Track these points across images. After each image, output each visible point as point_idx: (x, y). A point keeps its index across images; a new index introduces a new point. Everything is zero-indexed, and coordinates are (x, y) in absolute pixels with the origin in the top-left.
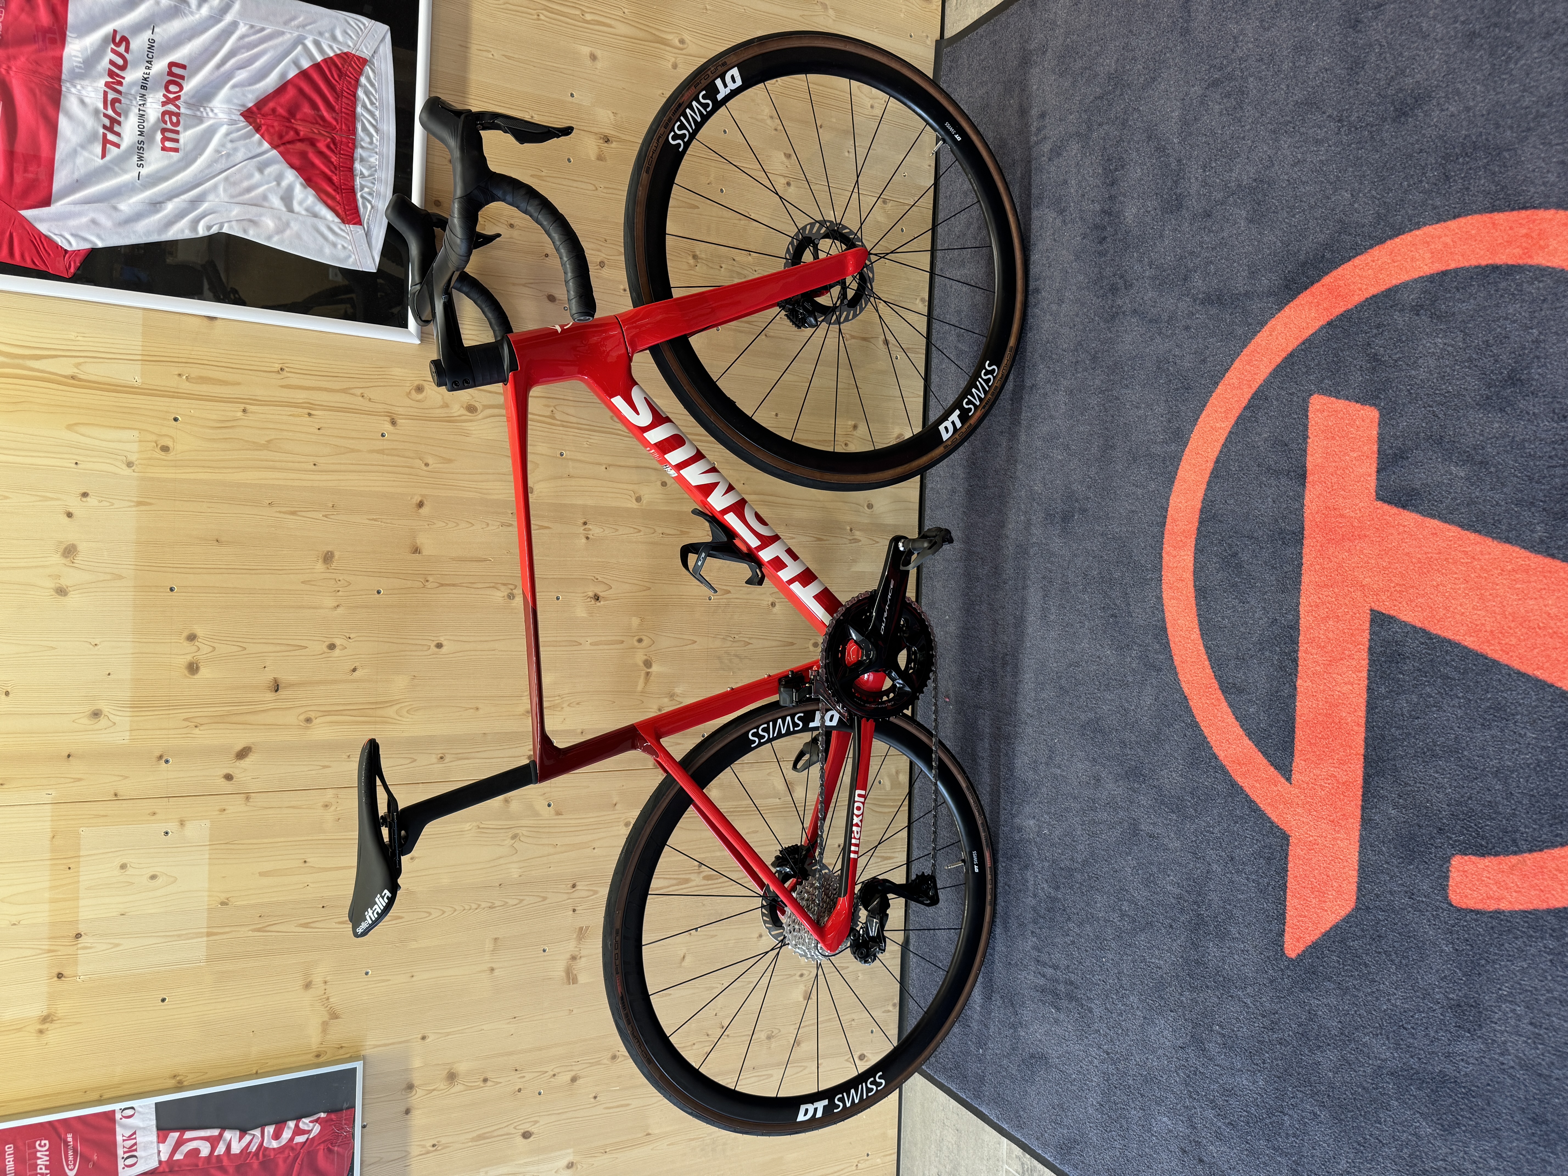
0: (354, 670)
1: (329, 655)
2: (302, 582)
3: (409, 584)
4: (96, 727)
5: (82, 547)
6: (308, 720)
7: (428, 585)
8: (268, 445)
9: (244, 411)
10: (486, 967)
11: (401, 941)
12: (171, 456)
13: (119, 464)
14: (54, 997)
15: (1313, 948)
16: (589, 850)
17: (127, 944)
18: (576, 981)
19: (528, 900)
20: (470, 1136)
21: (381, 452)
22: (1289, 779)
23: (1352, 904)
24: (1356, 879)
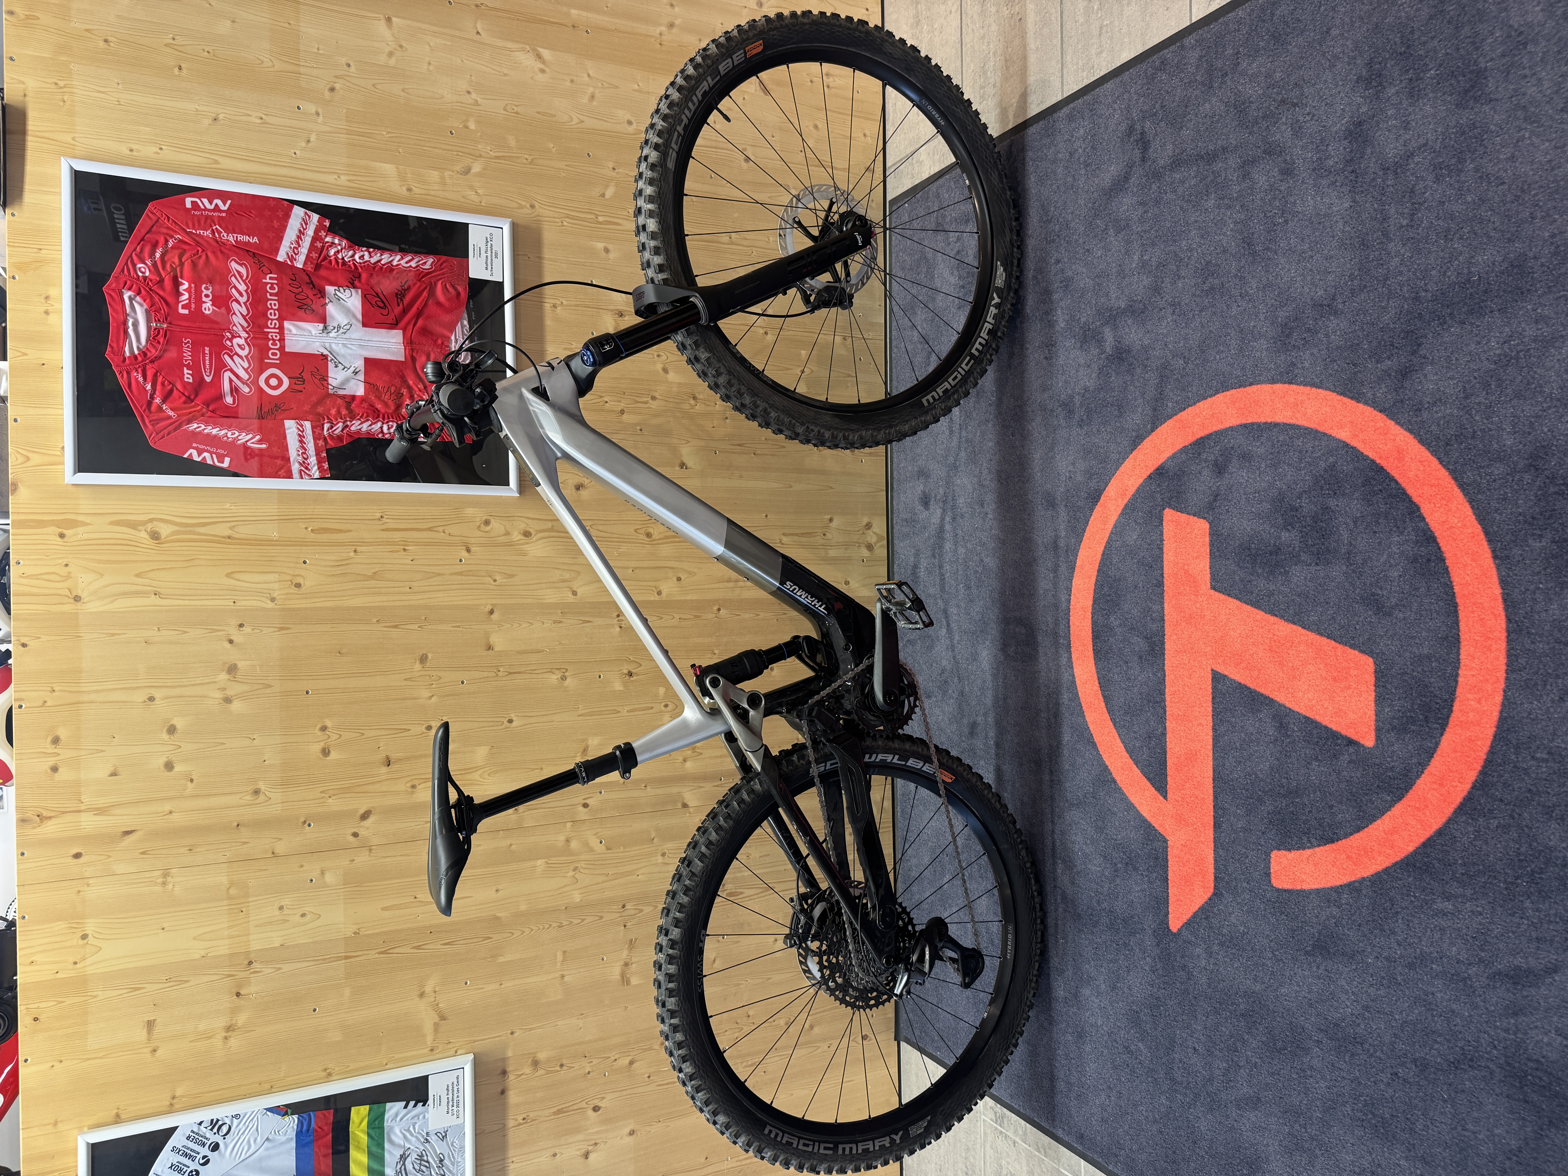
1: (427, 735)
2: (405, 680)
3: (486, 674)
4: (257, 801)
5: (240, 664)
6: (413, 787)
7: (500, 674)
8: (374, 576)
9: (355, 551)
10: (558, 975)
11: (492, 957)
12: (303, 589)
13: (264, 600)
14: (234, 1011)
15: (1188, 924)
16: (635, 877)
17: (286, 968)
18: (628, 983)
19: (589, 919)
20: (552, 1111)
21: (460, 574)
22: (1165, 797)
23: (1212, 890)
24: (1213, 871)
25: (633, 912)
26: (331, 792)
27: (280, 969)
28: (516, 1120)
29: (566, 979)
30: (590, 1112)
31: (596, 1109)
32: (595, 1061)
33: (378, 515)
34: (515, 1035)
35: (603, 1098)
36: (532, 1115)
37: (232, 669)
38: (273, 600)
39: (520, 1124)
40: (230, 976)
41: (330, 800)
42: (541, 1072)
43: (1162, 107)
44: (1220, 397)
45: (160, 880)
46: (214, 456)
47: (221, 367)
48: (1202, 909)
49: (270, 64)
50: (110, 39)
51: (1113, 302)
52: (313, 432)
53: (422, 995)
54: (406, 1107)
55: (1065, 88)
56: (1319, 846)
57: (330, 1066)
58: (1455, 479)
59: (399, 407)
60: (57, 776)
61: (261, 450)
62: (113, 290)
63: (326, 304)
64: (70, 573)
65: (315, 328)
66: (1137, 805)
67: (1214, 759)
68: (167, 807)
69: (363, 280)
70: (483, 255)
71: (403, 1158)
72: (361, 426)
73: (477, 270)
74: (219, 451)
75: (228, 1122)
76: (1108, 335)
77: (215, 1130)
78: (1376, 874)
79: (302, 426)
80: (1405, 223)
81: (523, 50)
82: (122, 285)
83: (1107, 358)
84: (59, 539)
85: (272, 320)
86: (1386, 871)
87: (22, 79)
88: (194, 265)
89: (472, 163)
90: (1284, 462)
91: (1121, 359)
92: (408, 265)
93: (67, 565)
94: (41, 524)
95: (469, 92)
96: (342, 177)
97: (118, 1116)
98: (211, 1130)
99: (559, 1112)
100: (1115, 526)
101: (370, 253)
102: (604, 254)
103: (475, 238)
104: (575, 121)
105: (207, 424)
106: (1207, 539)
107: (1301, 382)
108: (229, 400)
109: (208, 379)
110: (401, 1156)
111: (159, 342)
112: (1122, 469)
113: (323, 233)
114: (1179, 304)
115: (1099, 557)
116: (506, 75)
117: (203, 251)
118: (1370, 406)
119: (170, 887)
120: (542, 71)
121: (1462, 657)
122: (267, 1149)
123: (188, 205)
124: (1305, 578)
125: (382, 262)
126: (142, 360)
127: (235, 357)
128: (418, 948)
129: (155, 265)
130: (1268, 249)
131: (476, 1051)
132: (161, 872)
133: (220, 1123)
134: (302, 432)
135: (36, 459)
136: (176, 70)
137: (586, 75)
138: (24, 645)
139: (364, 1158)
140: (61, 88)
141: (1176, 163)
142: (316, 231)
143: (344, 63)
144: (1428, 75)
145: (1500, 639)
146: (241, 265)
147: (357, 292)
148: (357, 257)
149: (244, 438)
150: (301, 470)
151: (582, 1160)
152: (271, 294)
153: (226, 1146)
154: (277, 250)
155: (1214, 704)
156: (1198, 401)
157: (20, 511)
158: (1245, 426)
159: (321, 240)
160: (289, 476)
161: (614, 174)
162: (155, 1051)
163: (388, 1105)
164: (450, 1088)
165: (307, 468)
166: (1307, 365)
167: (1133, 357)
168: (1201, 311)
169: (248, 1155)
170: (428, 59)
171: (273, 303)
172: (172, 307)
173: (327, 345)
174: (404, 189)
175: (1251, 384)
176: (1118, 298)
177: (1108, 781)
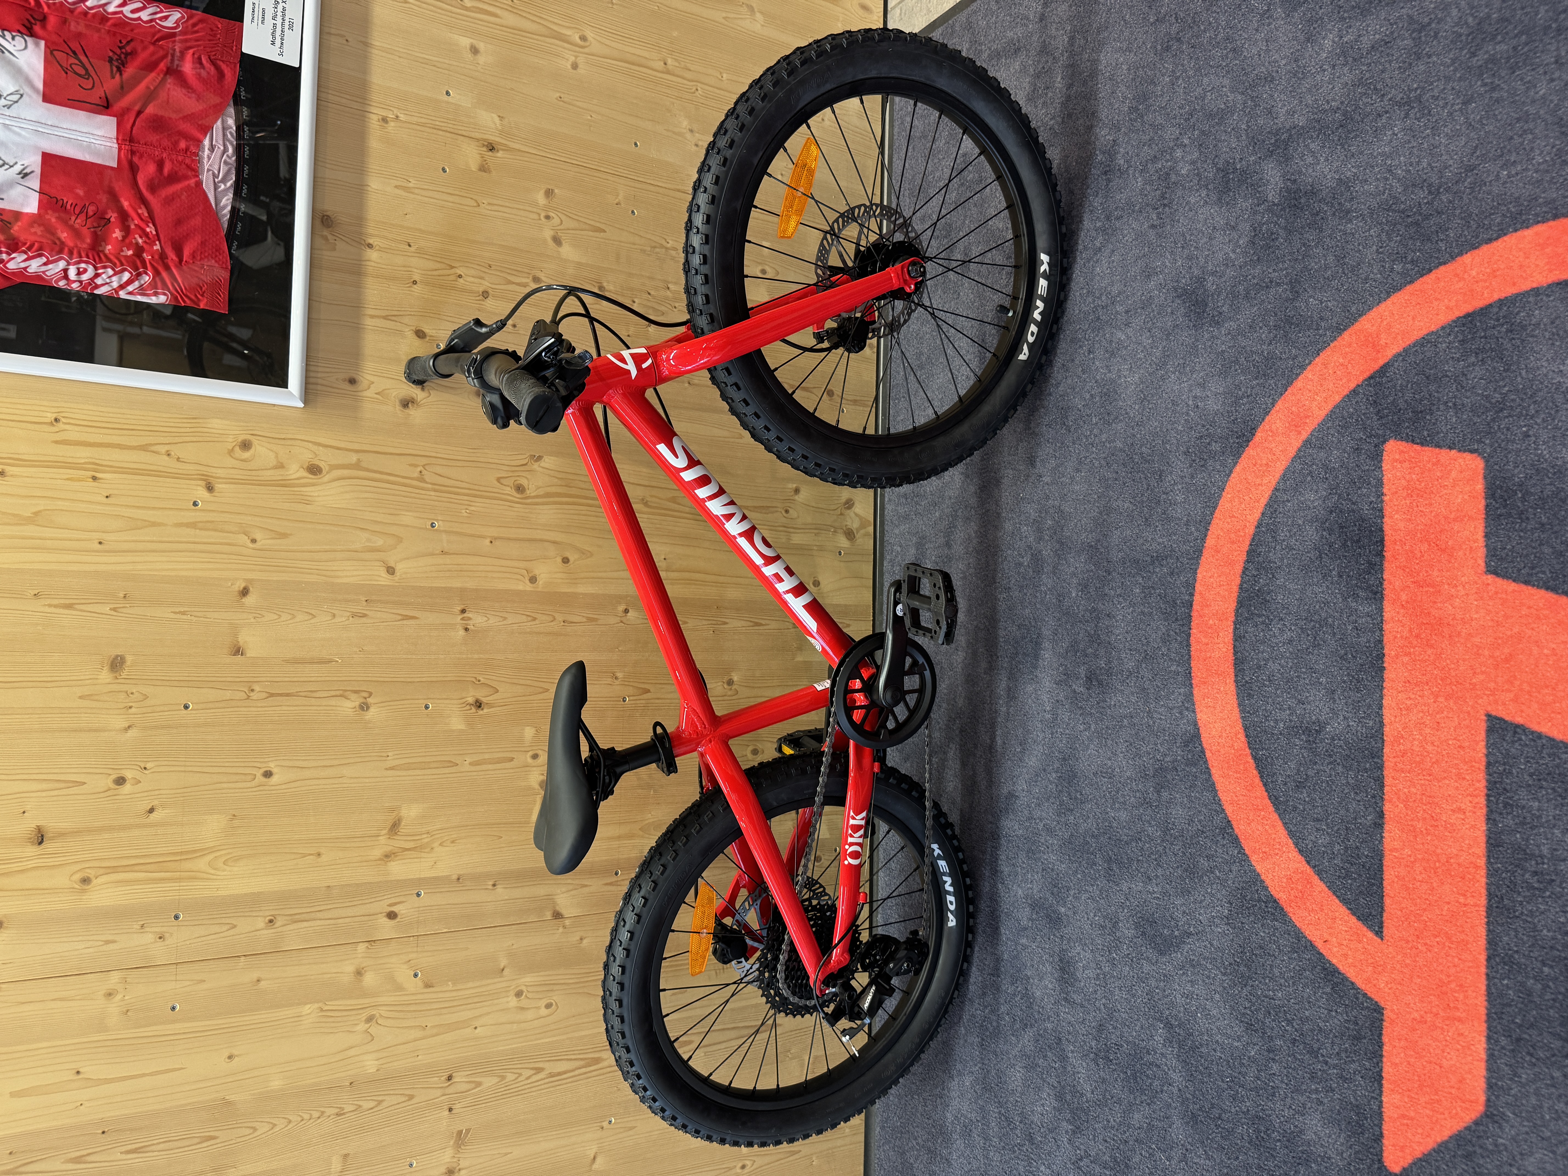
0: (151, 811)
1: (115, 792)
2: (80, 697)
3: (228, 695)
6: (86, 881)
7: (254, 695)
15: (1427, 1162)
16: (471, 1029)
19: (390, 1100)
21: (192, 525)
22: (1379, 933)
23: (1480, 1108)
24: (1484, 1073)
25: (465, 1087)
44: (1509, 241)
48: (1457, 1138)
66: (1319, 944)
69: (50, 28)
70: (269, 21)
73: (256, 42)
92: (135, 15)
100: (1284, 478)
102: (470, 56)
112: (1299, 383)
147: (37, 45)
155: (1490, 774)
167: (1322, 200)
177: (1259, 900)
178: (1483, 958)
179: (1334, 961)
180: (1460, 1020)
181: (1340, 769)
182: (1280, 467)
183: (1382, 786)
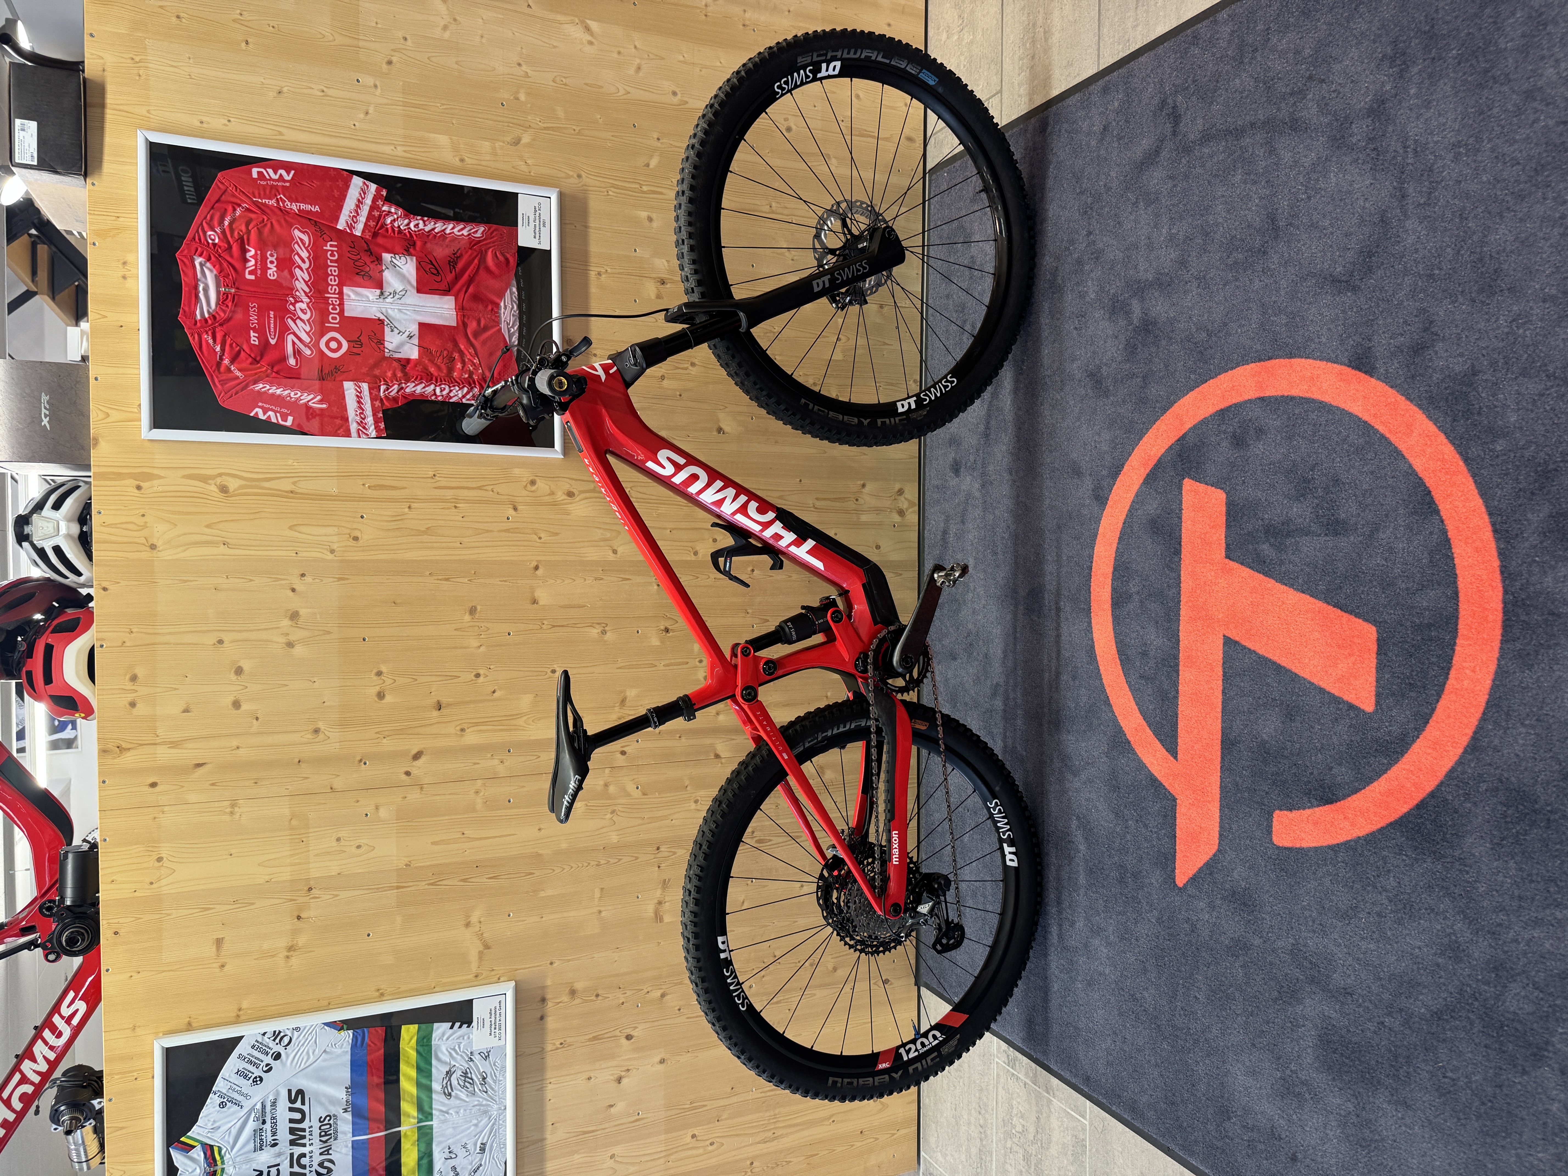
0: (494, 692)
1: (475, 682)
2: (456, 630)
3: (530, 627)
4: (317, 740)
5: (302, 612)
6: (463, 730)
7: (544, 627)
8: (427, 531)
9: (409, 507)
10: (595, 910)
11: (534, 891)
12: (360, 543)
13: (325, 552)
14: (295, 932)
15: (1193, 879)
16: (669, 821)
17: (344, 895)
18: (661, 920)
19: (625, 859)
20: (587, 1037)
21: (507, 531)
22: (1176, 758)
23: (1216, 847)
24: (1218, 829)
25: (666, 854)
26: (386, 733)
27: (337, 895)
28: (554, 1044)
29: (603, 914)
30: (624, 1041)
31: (629, 1037)
32: (629, 993)
33: (431, 473)
34: (555, 965)
35: (636, 1028)
36: (569, 1040)
37: (294, 616)
38: (332, 551)
39: (557, 1049)
40: (292, 900)
41: (385, 741)
42: (577, 1001)
43: (1194, 81)
44: (1240, 370)
45: (228, 810)
46: (278, 415)
47: (284, 330)
48: (1207, 864)
49: (331, 38)
50: (182, 15)
51: (1141, 274)
52: (371, 393)
53: (468, 925)
54: (452, 1028)
55: (1101, 61)
56: (1318, 806)
57: (382, 987)
58: (1461, 454)
59: (451, 370)
60: (135, 711)
61: (322, 409)
62: (185, 256)
63: (382, 271)
64: (146, 522)
65: (372, 294)
66: (1148, 765)
67: (1223, 722)
68: (235, 743)
69: (417, 248)
70: (532, 224)
71: (449, 1074)
72: (415, 388)
73: (526, 238)
74: (283, 410)
75: (290, 1034)
76: (1136, 308)
77: (277, 1041)
78: (1371, 834)
79: (360, 387)
80: (1422, 201)
81: (572, 22)
82: (193, 252)
83: (1134, 330)
84: (136, 491)
85: (332, 286)
86: (1381, 830)
87: (101, 54)
88: (260, 232)
89: (522, 134)
90: (1299, 435)
91: (1148, 331)
92: (460, 233)
93: (143, 515)
94: (120, 476)
95: (519, 65)
96: (399, 148)
97: (189, 1024)
98: (274, 1040)
99: (595, 1038)
100: (1137, 496)
101: (424, 222)
102: (647, 223)
103: (524, 207)
104: (622, 92)
105: (272, 384)
106: (1224, 509)
107: (1318, 357)
108: (292, 362)
109: (273, 342)
110: (447, 1073)
111: (227, 306)
112: (1145, 439)
113: (380, 203)
114: (1204, 277)
115: (1120, 525)
116: (555, 47)
117: (268, 219)
118: (1383, 381)
119: (237, 816)
120: (591, 43)
121: (1460, 626)
122: (325, 1060)
123: (255, 175)
124: (1315, 549)
125: (436, 231)
126: (213, 323)
127: (298, 321)
128: (464, 880)
129: (223, 232)
130: (1291, 224)
131: (518, 979)
132: (229, 803)
133: (282, 1034)
134: (360, 393)
135: (115, 415)
136: (244, 44)
137: (633, 47)
138: (105, 589)
139: (413, 1073)
140: (137, 63)
141: (1206, 138)
142: (374, 200)
143: (401, 37)
144: (1450, 55)
145: (1497, 610)
146: (303, 233)
147: (412, 260)
148: (412, 225)
149: (306, 398)
150: (359, 430)
151: (616, 1084)
152: (332, 261)
153: (287, 1056)
154: (337, 219)
155: (1224, 668)
156: (1220, 374)
157: (101, 464)
158: (1262, 399)
159: (379, 209)
160: (348, 434)
161: (659, 145)
162: (223, 966)
163: (436, 1025)
164: (493, 1012)
165: (364, 428)
166: (1324, 340)
167: (1159, 329)
168: (1225, 285)
169: (308, 1064)
170: (480, 32)
171: (333, 270)
172: (239, 274)
173: (384, 310)
174: (457, 159)
175: (1270, 358)
176: (1146, 271)
177: (1122, 742)
178: (1219, 768)
179: (1156, 774)
180: (1209, 802)
181: (1160, 665)
182: (1136, 488)
183: (1178, 675)
